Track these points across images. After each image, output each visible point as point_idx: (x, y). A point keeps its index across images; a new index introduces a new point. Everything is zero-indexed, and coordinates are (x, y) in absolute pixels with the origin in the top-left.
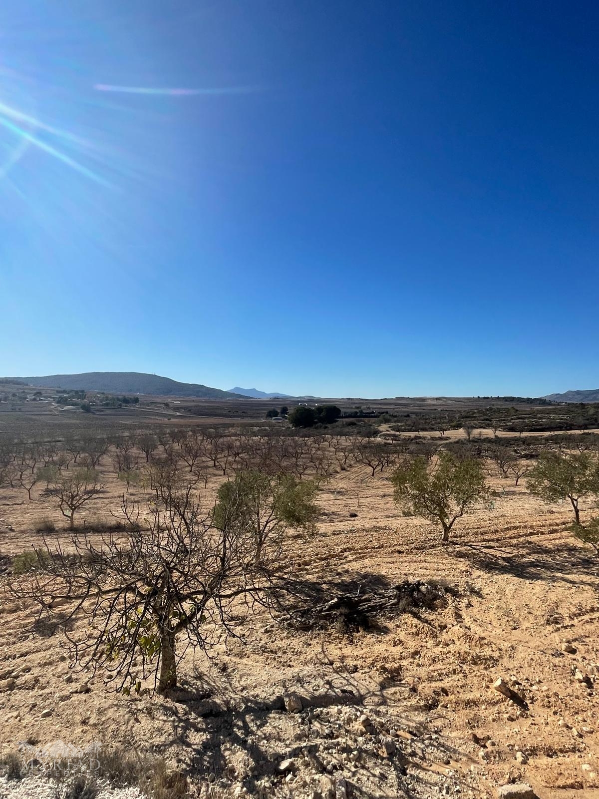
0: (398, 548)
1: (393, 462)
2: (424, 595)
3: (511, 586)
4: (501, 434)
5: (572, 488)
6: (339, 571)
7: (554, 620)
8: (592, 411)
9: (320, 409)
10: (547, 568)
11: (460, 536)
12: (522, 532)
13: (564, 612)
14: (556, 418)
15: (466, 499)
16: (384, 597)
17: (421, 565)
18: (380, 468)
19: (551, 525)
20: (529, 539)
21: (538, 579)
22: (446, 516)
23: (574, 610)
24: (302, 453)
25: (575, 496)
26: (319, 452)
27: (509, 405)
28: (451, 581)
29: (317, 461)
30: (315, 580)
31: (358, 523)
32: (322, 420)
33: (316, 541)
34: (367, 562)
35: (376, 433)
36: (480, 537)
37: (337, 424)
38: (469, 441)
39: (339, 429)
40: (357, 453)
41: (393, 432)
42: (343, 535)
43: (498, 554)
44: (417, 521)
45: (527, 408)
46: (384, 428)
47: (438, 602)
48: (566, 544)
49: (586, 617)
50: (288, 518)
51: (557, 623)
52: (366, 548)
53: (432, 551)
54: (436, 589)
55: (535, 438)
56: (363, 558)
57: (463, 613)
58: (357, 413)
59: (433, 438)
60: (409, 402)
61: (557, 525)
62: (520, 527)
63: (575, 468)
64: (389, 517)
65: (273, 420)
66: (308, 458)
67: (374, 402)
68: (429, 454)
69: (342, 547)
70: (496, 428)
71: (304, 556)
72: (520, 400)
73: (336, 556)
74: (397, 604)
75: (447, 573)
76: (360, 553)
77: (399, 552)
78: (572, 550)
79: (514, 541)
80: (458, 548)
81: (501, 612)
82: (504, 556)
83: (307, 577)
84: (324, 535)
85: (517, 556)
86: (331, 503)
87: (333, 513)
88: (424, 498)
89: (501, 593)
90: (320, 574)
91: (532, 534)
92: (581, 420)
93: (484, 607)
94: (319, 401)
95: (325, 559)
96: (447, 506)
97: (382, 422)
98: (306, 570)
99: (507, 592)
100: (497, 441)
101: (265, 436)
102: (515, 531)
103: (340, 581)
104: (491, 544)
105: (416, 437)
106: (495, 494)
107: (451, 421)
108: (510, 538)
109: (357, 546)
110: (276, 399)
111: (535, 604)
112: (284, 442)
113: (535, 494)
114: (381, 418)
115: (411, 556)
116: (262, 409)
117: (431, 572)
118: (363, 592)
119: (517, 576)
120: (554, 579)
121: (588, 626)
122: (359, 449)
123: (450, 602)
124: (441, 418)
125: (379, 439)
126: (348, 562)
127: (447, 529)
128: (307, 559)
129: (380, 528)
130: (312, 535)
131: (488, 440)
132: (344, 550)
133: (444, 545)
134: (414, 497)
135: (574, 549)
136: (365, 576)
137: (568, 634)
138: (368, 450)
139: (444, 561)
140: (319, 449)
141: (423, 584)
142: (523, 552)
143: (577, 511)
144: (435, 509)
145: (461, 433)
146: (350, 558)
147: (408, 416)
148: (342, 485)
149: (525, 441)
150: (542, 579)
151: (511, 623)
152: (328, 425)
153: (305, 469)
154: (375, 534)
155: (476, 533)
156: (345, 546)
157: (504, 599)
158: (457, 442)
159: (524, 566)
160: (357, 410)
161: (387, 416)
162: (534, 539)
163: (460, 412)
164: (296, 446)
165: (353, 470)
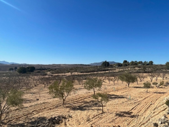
0: (50, 108)
1: (51, 83)
2: (56, 120)
3: (79, 113)
4: (79, 74)
5: (94, 86)
6: (31, 118)
7: (88, 120)
8: (99, 67)
9: (28, 68)
10: (87, 107)
11: (68, 102)
12: (82, 98)
13: (91, 117)
14: (92, 69)
15: (69, 91)
16: (45, 123)
17: (56, 112)
18: (47, 85)
19: (89, 96)
20: (84, 100)
21: (85, 110)
22: (63, 97)
23: (93, 116)
24: (22, 82)
25: (94, 88)
26: (27, 81)
27: (81, 66)
28: (64, 115)
29: (27, 84)
30: (22, 123)
31: (39, 102)
32: (29, 71)
33: (24, 110)
34: (40, 114)
35: (46, 75)
36: (73, 101)
37: (34, 72)
38: (72, 76)
39: (35, 74)
40: (40, 81)
41: (51, 74)
42: (33, 107)
43: (77, 105)
44: (56, 99)
45: (85, 67)
46: (48, 73)
47: (60, 122)
48: (92, 100)
49: (95, 118)
50: (12, 104)
51: (89, 121)
52: (40, 109)
53: (60, 107)
54: (60, 118)
55: (87, 74)
56: (39, 113)
57: (67, 123)
58: (40, 69)
59: (62, 75)
60: (56, 65)
61: (90, 96)
62: (82, 97)
63: (94, 81)
64: (48, 99)
65: (11, 71)
66: (24, 83)
67: (46, 65)
68: (61, 80)
69: (32, 110)
70: (78, 72)
71: (19, 116)
72: (84, 65)
73: (30, 113)
74: (48, 125)
75: (63, 113)
76: (38, 111)
77: (50, 109)
78: (93, 101)
79: (81, 101)
80: (67, 105)
81: (77, 121)
82: (78, 105)
83: (20, 122)
84: (27, 107)
85: (81, 105)
86: (31, 97)
87: (31, 100)
88: (58, 92)
89: (77, 115)
90: (24, 120)
91: (85, 99)
92: (96, 70)
93: (72, 120)
94: (28, 65)
95: (26, 115)
96: (64, 94)
97: (48, 71)
98: (19, 120)
99: (78, 115)
100: (78, 75)
101: (8, 77)
102: (81, 99)
103: (31, 121)
104: (75, 103)
105: (58, 75)
106: (76, 89)
107: (67, 71)
108: (80, 100)
109: (37, 109)
110: (13, 64)
111: (84, 117)
112: (15, 78)
113: (85, 88)
114: (48, 70)
115: (54, 110)
116: (7, 68)
117: (59, 113)
118: (38, 123)
119: (81, 110)
120: (89, 109)
121: (96, 120)
122: (41, 79)
123: (64, 121)
124: (64, 70)
125: (47, 76)
126: (34, 115)
127: (64, 100)
128: (20, 116)
129: (45, 103)
130: (22, 108)
131: (76, 75)
132: (33, 111)
133: (63, 105)
134: (55, 92)
135: (94, 101)
136: (39, 118)
137: (91, 123)
138: (43, 80)
139: (63, 109)
140: (28, 80)
141: (56, 117)
142: (82, 104)
143: (95, 92)
144: (61, 95)
145: (69, 74)
146: (35, 113)
147: (56, 69)
148: (35, 91)
149: (85, 75)
150: (86, 110)
151: (79, 123)
152: (31, 73)
153: (22, 87)
154: (43, 105)
155: (72, 100)
156: (34, 110)
157: (77, 117)
158: (68, 76)
159: (82, 107)
160: (41, 68)
161: (50, 70)
162: (85, 100)
163: (69, 68)
164: (19, 80)
165: (39, 86)
